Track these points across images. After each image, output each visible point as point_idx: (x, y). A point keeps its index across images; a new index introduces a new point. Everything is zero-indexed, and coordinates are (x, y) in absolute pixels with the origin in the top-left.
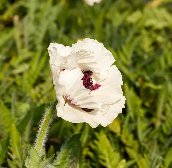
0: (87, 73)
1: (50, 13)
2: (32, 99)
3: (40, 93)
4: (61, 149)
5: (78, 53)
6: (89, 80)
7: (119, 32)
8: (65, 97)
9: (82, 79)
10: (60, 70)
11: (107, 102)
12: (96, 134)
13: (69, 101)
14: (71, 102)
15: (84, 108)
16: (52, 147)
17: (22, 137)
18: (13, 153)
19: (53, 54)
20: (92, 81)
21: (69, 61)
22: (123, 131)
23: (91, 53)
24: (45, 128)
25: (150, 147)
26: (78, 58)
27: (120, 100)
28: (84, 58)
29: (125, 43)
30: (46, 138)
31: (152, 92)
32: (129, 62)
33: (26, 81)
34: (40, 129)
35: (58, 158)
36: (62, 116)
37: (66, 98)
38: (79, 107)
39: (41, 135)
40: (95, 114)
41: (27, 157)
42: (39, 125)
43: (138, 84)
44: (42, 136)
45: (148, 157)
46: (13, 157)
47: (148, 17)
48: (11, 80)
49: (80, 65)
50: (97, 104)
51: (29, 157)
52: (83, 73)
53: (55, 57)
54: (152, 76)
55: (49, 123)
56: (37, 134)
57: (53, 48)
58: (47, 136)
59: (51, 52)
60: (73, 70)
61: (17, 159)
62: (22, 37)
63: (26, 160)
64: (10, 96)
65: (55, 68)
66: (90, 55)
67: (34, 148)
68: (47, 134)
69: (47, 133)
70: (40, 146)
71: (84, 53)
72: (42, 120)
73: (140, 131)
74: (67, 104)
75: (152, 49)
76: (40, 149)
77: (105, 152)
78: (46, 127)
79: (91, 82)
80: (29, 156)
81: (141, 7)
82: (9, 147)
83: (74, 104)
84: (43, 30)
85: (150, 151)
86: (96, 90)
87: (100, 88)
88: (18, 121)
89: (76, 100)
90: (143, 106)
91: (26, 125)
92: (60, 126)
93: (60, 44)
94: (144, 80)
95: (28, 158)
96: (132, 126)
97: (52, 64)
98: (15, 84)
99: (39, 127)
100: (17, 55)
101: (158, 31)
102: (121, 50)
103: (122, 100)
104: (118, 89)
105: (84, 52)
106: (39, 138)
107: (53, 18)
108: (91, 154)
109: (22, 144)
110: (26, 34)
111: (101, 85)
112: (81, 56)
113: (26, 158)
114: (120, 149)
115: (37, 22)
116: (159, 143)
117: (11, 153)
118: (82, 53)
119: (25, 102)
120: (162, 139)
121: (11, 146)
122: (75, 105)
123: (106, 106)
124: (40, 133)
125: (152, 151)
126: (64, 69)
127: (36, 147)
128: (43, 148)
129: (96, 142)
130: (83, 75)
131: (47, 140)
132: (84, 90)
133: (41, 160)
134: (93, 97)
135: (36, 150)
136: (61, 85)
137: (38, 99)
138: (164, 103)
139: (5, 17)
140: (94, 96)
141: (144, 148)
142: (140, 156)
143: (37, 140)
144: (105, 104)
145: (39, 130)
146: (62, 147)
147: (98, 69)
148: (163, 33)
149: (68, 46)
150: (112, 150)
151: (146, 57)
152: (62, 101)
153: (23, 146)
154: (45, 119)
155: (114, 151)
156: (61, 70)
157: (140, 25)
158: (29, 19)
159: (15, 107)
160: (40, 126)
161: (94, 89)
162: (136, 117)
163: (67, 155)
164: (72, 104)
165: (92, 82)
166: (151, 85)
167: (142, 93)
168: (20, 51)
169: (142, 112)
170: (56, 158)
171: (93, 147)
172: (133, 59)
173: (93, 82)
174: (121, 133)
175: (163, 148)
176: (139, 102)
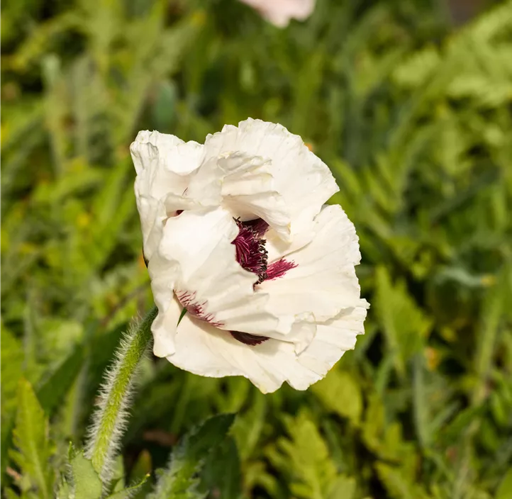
0: (250, 227)
1: (158, 51)
2: (91, 309)
3: (118, 292)
4: (170, 461)
5: (221, 162)
6: (257, 247)
7: (369, 113)
8: (179, 299)
9: (233, 243)
10: (165, 213)
11: (310, 314)
12: (287, 420)
13: (191, 311)
14: (199, 313)
15: (237, 332)
16: (145, 457)
17: (51, 421)
18: (24, 471)
19: (145, 165)
20: (267, 250)
21: (196, 186)
22: (371, 413)
23: (262, 164)
24: (120, 394)
25: (450, 463)
26: (222, 179)
27: (350, 310)
28: (241, 180)
29: (384, 147)
30: (123, 426)
31: (464, 296)
32: (396, 205)
33: (74, 256)
34: (104, 397)
35: (159, 487)
36: (169, 355)
37: (184, 300)
38: (222, 328)
39: (106, 414)
40: (272, 351)
41: (63, 483)
42: (101, 385)
43: (419, 271)
44: (110, 418)
45: (442, 493)
46: (25, 482)
47: (460, 69)
48: (32, 252)
49: (230, 200)
50: (277, 319)
51: (69, 482)
52: (240, 227)
53: (152, 172)
54: (466, 246)
55: (132, 380)
56: (96, 412)
57: (146, 147)
58: (125, 418)
59: (141, 157)
60: (206, 216)
61: (34, 490)
62: (70, 121)
63: (62, 492)
64: (24, 298)
65: (150, 207)
66: (261, 170)
67: (84, 454)
68: (126, 413)
69: (126, 410)
70: (103, 450)
71: (242, 164)
72: (109, 369)
73: (422, 415)
74: (186, 318)
75: (467, 165)
76: (104, 457)
77: (309, 473)
78: (122, 391)
79: (263, 252)
80: (70, 480)
81: (438, 40)
82: (12, 454)
83: (208, 319)
84: (135, 101)
85: (451, 476)
86: (277, 278)
87: (289, 274)
88: (45, 374)
89: (213, 306)
90: (434, 338)
91: (67, 389)
92: (178, 395)
93: (169, 135)
94: (440, 260)
95: (65, 485)
96: (399, 399)
97: (141, 193)
98: (42, 264)
99: (100, 391)
100: (53, 177)
101: (488, 114)
102: (374, 166)
103: (357, 308)
104: (346, 275)
105: (240, 160)
106: (100, 424)
107: (165, 65)
108: (269, 482)
109: (51, 443)
110: (83, 114)
111: (293, 264)
112: (231, 172)
113: (60, 485)
114: (359, 467)
115: (117, 77)
116: (481, 451)
117: (18, 470)
118: (234, 162)
119: (68, 317)
120: (490, 440)
121: (17, 449)
122: (211, 322)
123: (305, 327)
124: (103, 409)
125: (457, 476)
126: (179, 212)
127: (91, 451)
128: (116, 455)
129: (284, 443)
130: (237, 230)
131: (126, 429)
132: (238, 277)
133: (106, 494)
134: (266, 296)
135: (91, 460)
136: (167, 258)
137: (111, 311)
138: (499, 330)
139: (20, 61)
140: (267, 294)
141: (433, 467)
142: (420, 490)
143: (95, 432)
144: (302, 319)
145: (103, 399)
146: (172, 455)
147: (283, 213)
148: (503, 117)
149: (192, 143)
150: (331, 468)
151: (448, 190)
152: (170, 309)
153: (55, 451)
154: (119, 364)
155: (339, 473)
156: (169, 215)
157: (433, 91)
158: (93, 68)
159: (37, 332)
160: (105, 386)
161: (271, 277)
162: (410, 369)
163: (187, 479)
164: (202, 319)
165: (264, 254)
166: (461, 275)
167: (432, 299)
168: (63, 165)
169: (430, 357)
170: (153, 487)
171: (276, 459)
172: (407, 194)
173: (267, 252)
174: (363, 417)
175: (493, 467)
176: (422, 326)
